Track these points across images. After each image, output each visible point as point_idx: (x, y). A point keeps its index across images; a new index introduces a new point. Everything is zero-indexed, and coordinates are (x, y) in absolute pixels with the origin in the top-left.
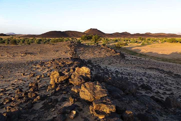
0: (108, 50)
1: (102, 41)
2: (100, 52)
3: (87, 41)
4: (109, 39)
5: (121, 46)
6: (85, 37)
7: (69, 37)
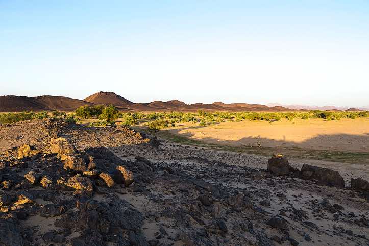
0: (128, 134)
1: (123, 119)
2: (112, 137)
3: (91, 118)
4: (141, 113)
5: (158, 127)
6: (85, 110)
7: (46, 110)
